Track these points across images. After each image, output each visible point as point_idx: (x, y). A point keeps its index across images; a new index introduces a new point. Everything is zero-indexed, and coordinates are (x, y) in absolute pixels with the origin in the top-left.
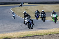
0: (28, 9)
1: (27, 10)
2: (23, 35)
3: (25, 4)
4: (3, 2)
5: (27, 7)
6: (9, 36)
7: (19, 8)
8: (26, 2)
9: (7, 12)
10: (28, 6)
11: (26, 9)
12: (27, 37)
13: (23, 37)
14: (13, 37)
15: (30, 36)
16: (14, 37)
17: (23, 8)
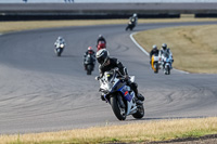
0: (194, 37)
1: (190, 39)
2: (175, 131)
3: (184, 18)
4: (105, 11)
5: (193, 30)
6: (123, 134)
7: (162, 34)
8: (186, 12)
9: (119, 47)
10: (195, 27)
11: (188, 35)
12: (190, 138)
13: (174, 141)
14: (137, 139)
15: (203, 138)
16: (143, 138)
17: (176, 33)
